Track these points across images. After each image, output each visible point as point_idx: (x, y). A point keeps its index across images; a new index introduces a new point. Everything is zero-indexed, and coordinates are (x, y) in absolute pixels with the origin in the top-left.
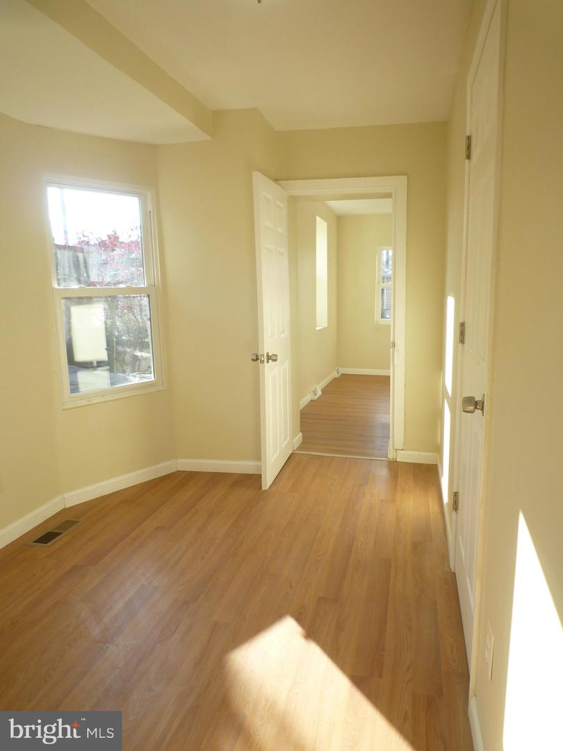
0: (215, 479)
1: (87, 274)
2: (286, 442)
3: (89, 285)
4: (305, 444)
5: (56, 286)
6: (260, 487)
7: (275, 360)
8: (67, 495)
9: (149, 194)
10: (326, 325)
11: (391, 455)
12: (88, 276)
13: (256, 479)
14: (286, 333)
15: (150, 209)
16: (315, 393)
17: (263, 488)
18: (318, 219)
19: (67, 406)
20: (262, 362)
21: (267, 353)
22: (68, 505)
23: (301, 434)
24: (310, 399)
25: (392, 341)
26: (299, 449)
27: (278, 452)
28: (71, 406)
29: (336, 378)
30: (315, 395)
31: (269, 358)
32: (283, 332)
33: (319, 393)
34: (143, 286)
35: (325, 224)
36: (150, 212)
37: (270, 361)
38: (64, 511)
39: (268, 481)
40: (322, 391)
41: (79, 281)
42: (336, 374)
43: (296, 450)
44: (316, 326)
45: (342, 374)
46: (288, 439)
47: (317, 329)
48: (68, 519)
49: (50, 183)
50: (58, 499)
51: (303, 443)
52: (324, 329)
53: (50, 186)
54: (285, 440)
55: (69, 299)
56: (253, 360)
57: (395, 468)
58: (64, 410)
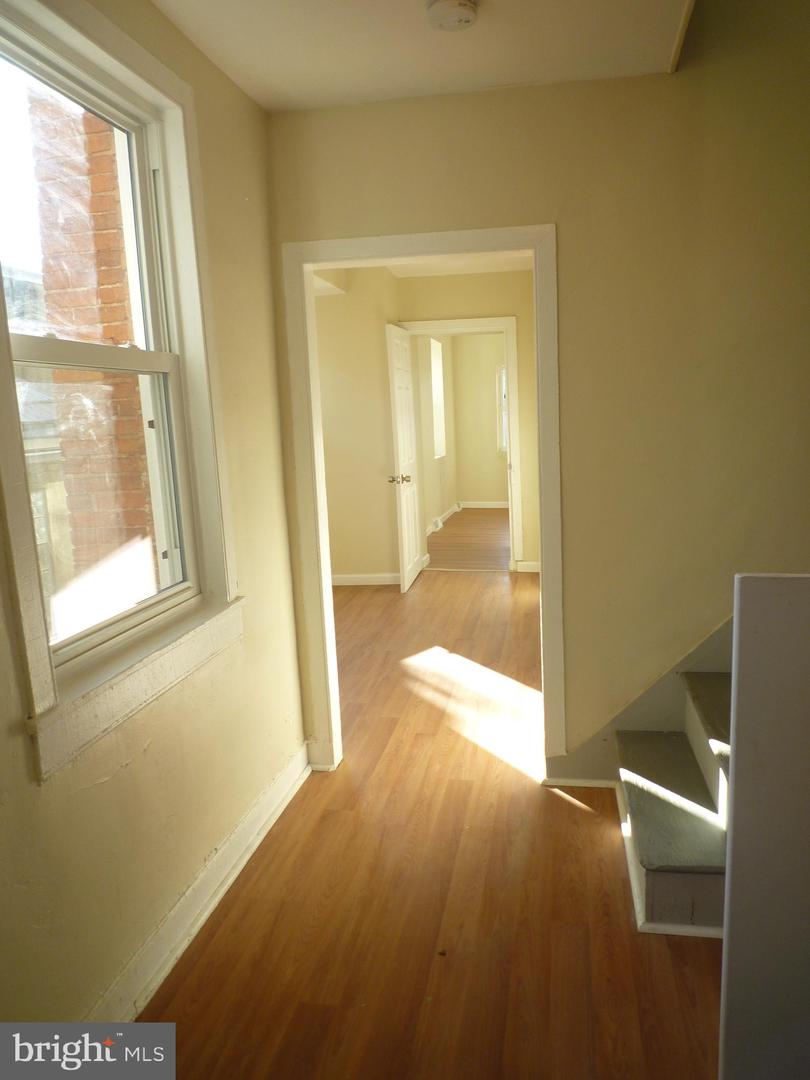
2: (417, 558)
4: (432, 563)
6: (399, 591)
7: (407, 481)
10: (444, 454)
11: (512, 567)
13: (396, 588)
14: (414, 459)
17: (402, 592)
18: (432, 340)
20: (398, 482)
21: (402, 474)
23: (428, 555)
24: (433, 530)
26: (428, 567)
29: (456, 512)
30: (437, 526)
31: (403, 479)
32: (412, 457)
33: (441, 525)
35: (440, 344)
37: (404, 481)
39: (406, 586)
40: (443, 523)
42: (457, 507)
43: (425, 568)
44: (436, 454)
45: (463, 509)
47: (436, 457)
52: (443, 457)
57: (516, 577)
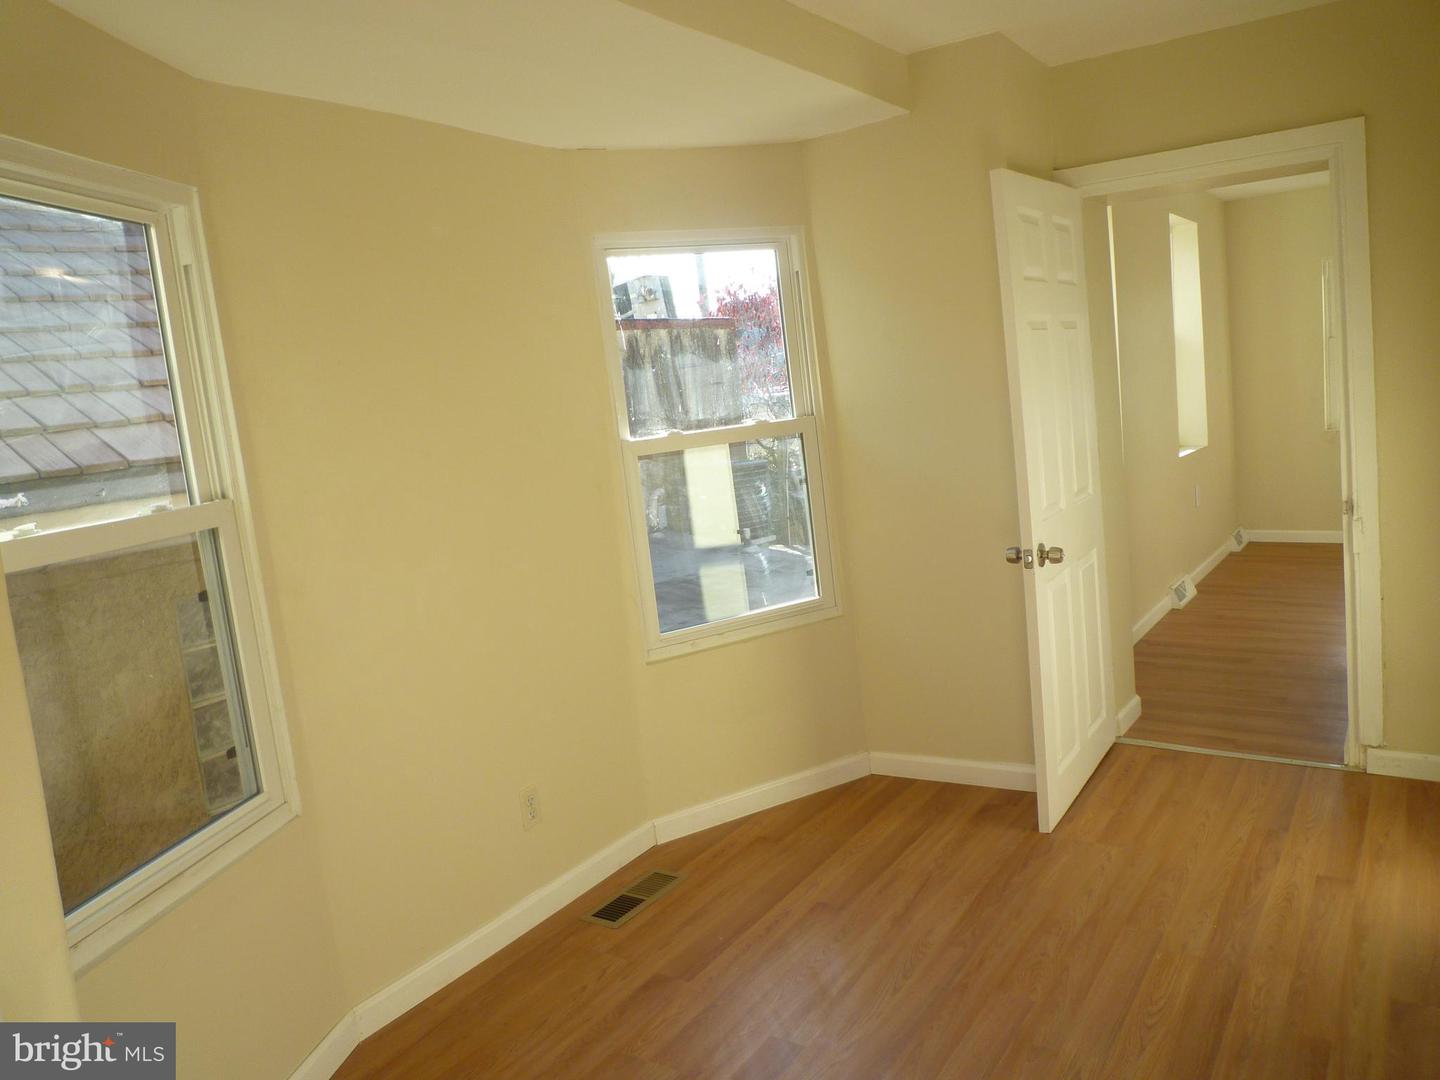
0: (944, 797)
1: (683, 408)
2: (1099, 721)
3: (689, 428)
4: (1147, 720)
5: (626, 435)
6: (1036, 827)
7: (1058, 561)
8: (660, 821)
9: (794, 239)
10: (1205, 441)
11: (1352, 759)
12: (686, 412)
13: (1020, 805)
14: (1090, 491)
15: (797, 267)
16: (1180, 593)
17: (1042, 829)
18: (1173, 218)
19: (654, 657)
20: (1030, 564)
21: (1041, 546)
22: (662, 841)
23: (1136, 700)
24: (1170, 608)
25: (1344, 497)
26: (1133, 732)
27: (1077, 748)
28: (664, 656)
29: (1232, 554)
30: (1181, 596)
31: (1044, 556)
32: (1082, 490)
33: (1191, 592)
34: (790, 417)
35: (1193, 226)
36: (797, 272)
37: (1047, 561)
38: (655, 851)
39: (1053, 809)
40: (1197, 586)
41: (671, 422)
42: (1233, 542)
43: (1125, 736)
44: (1179, 447)
45: (1250, 544)
46: (1104, 713)
47: (1182, 454)
48: (656, 871)
49: (608, 250)
50: (646, 826)
51: (1143, 718)
52: (1201, 450)
53: (609, 255)
54: (1093, 722)
55: (649, 457)
56: (1010, 560)
57: (1361, 789)
58: (648, 664)
